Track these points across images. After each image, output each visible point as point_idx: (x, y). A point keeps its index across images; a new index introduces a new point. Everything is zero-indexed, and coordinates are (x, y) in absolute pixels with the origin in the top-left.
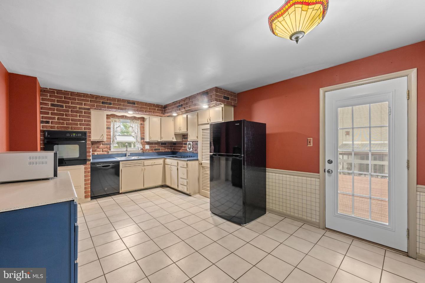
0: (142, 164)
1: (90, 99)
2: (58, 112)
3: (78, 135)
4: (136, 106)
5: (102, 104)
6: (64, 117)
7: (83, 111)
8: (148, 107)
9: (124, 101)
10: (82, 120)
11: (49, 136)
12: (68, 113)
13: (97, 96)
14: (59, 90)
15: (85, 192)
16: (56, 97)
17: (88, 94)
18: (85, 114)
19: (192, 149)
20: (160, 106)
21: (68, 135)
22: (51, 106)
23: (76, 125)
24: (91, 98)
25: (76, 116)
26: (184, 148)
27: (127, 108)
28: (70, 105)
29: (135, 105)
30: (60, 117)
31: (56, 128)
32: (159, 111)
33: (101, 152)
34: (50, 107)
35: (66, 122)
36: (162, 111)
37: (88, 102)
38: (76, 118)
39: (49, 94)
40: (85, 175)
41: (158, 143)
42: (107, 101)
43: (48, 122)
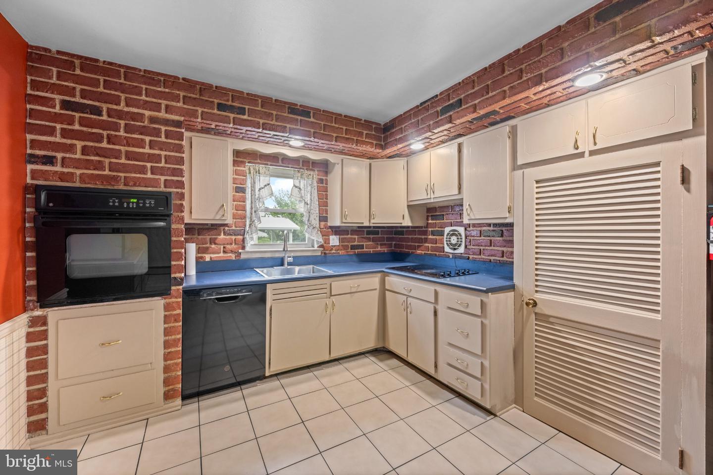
0: (324, 291)
1: (182, 94)
2: (85, 129)
3: (144, 203)
4: (311, 122)
5: (219, 109)
6: (104, 145)
7: (163, 128)
8: (344, 128)
9: (279, 104)
10: (160, 155)
11: (51, 205)
12: (117, 133)
13: (203, 84)
14: (87, 58)
15: (166, 382)
16: (78, 80)
17: (178, 78)
18: (166, 137)
19: (466, 247)
20: (374, 126)
21: (114, 202)
22: (61, 108)
23: (140, 173)
24: (185, 90)
25: (141, 144)
26: (430, 245)
27: (288, 126)
28: (122, 107)
29: (310, 118)
30: (91, 144)
31: (78, 178)
32: (371, 139)
33: (222, 254)
34: (57, 110)
35: (110, 163)
36: (379, 139)
37: (178, 102)
38: (141, 150)
39: (55, 70)
40: (165, 329)
41: (360, 230)
42: (232, 102)
43: (50, 160)
